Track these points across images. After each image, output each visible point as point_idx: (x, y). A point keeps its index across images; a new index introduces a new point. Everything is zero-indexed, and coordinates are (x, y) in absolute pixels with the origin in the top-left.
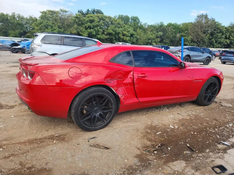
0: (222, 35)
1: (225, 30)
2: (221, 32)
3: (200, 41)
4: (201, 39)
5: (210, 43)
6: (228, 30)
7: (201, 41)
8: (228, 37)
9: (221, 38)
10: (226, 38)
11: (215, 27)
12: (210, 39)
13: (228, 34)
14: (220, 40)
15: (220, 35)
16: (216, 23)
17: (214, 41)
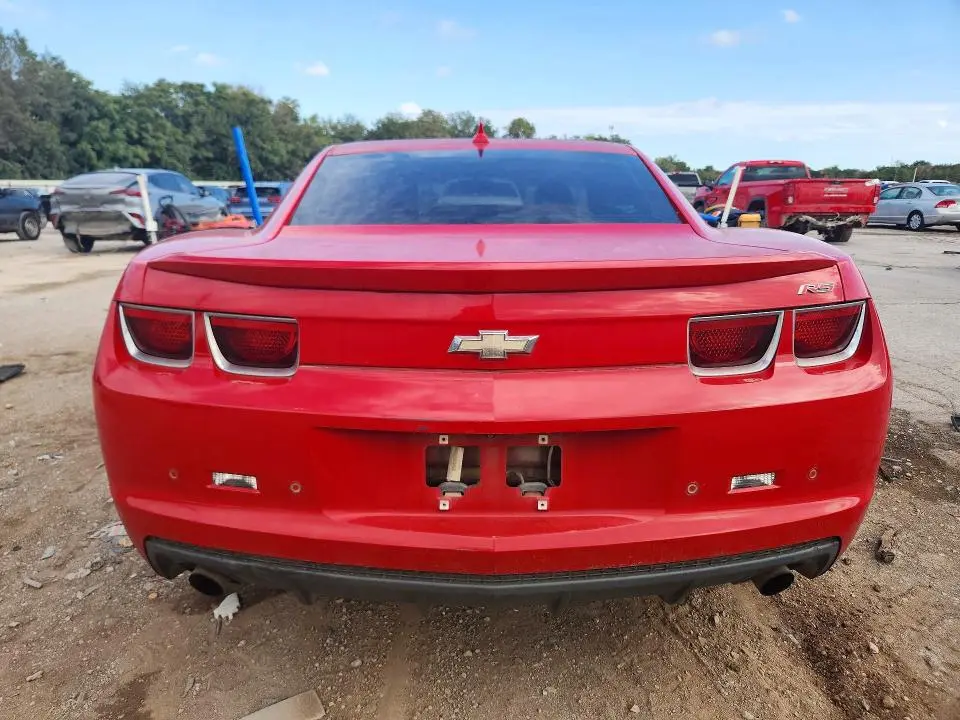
0: (113, 127)
1: (117, 107)
2: (103, 115)
3: (31, 152)
4: (34, 144)
5: (76, 161)
6: (126, 107)
7: (36, 151)
8: (136, 136)
9: (112, 140)
10: (131, 141)
11: (73, 93)
12: (73, 144)
13: (133, 127)
14: (111, 147)
15: (103, 125)
16: (71, 75)
17: (93, 155)
